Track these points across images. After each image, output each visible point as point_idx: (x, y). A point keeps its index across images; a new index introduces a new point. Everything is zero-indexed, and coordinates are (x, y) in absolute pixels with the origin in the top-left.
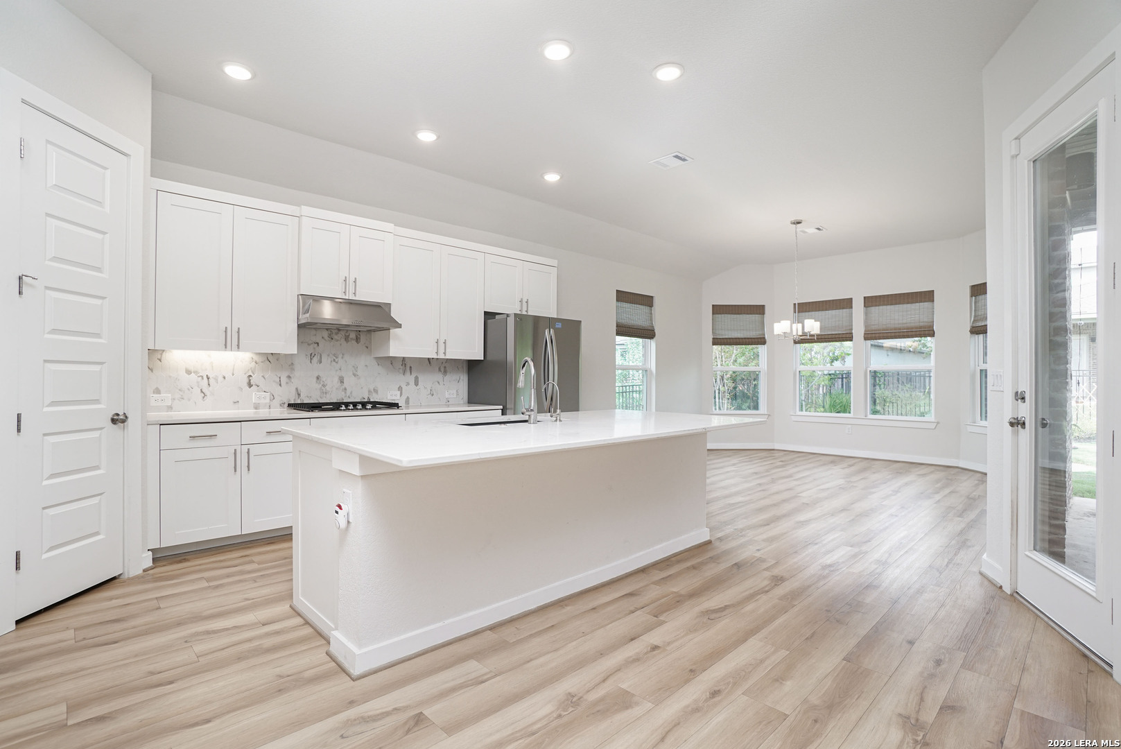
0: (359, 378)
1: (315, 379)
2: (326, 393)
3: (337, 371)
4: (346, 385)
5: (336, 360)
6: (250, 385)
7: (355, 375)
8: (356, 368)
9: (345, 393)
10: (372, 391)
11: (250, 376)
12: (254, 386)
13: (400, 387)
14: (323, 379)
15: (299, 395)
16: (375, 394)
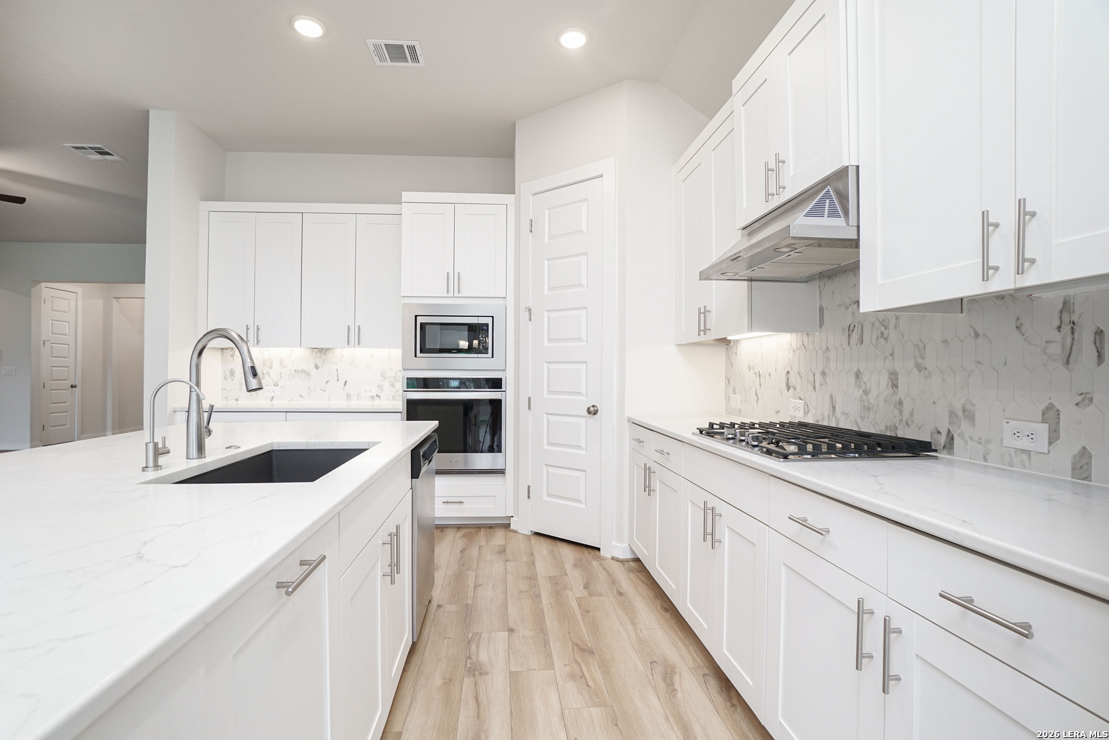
0: (929, 376)
1: (852, 378)
2: (869, 409)
3: (886, 358)
4: (902, 392)
5: (886, 334)
6: (788, 388)
7: (920, 368)
8: (921, 348)
9: (901, 412)
10: (960, 413)
11: (788, 372)
12: (792, 389)
13: (1051, 407)
14: (865, 378)
15: (834, 408)
16: (965, 425)
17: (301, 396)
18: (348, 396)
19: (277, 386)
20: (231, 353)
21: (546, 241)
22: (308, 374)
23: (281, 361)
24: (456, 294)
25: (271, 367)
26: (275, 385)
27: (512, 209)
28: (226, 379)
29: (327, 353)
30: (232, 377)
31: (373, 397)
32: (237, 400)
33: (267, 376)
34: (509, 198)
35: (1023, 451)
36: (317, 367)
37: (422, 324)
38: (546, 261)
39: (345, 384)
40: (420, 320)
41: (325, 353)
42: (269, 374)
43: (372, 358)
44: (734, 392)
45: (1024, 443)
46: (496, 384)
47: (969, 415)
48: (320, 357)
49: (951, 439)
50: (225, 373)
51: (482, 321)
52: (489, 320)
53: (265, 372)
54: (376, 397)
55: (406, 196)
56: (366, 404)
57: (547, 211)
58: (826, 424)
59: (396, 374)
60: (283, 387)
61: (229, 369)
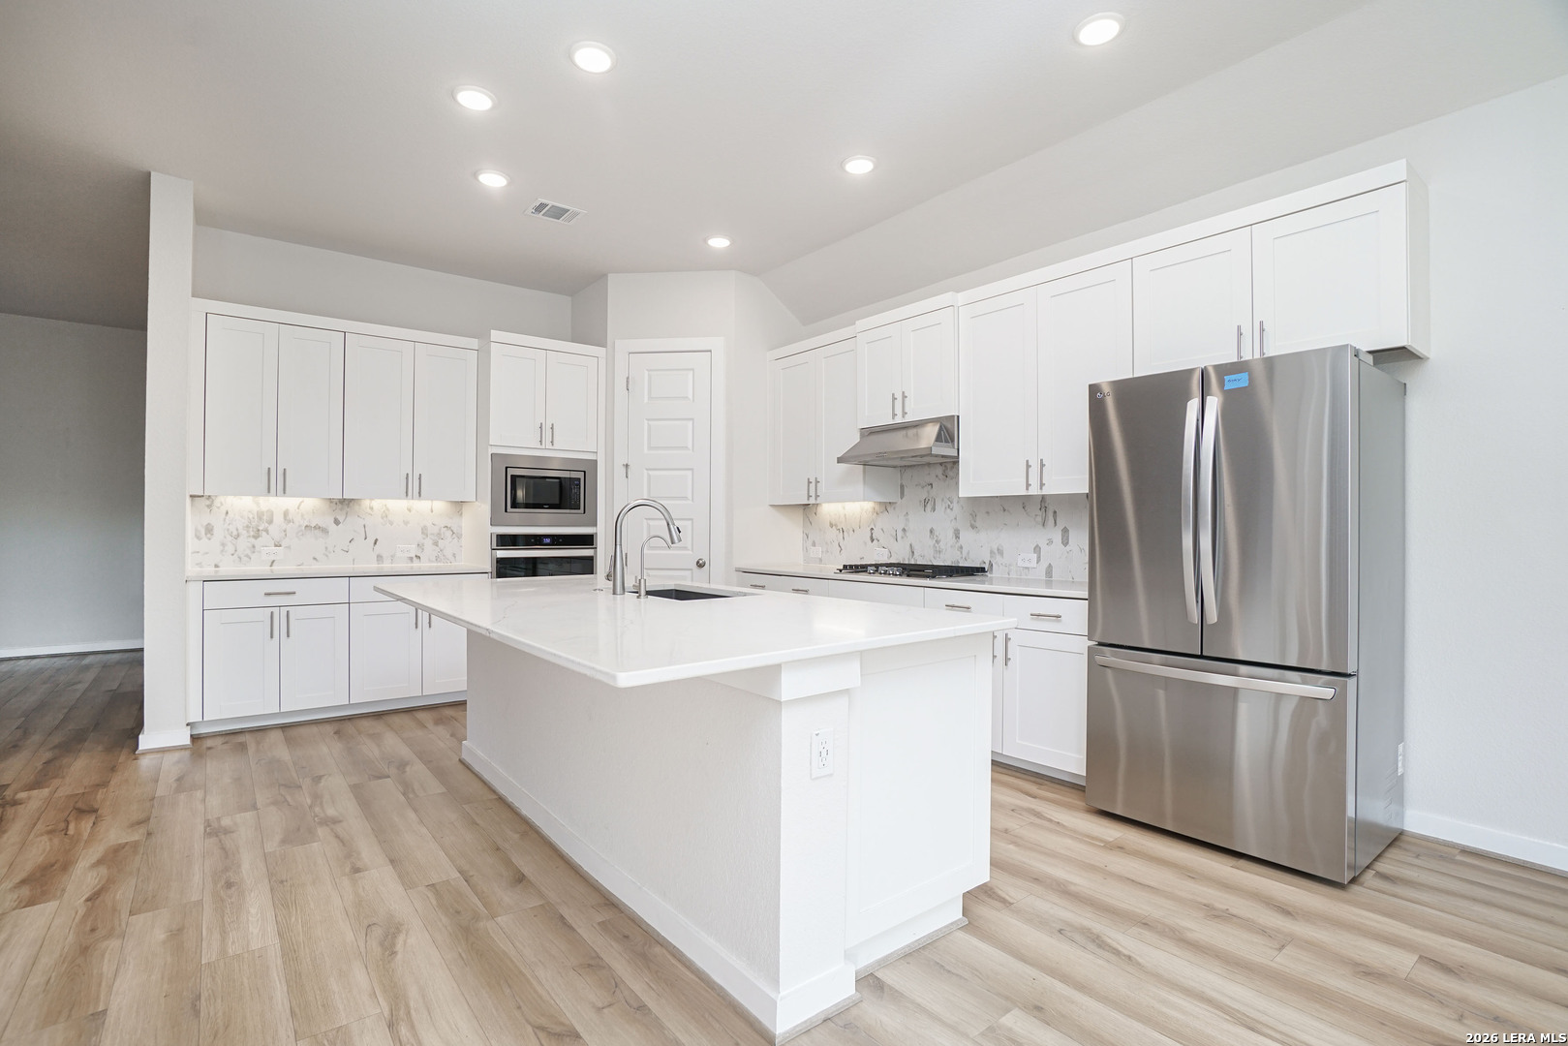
0: (978, 531)
1: (929, 533)
2: (939, 551)
3: (952, 521)
4: (962, 541)
5: (951, 506)
6: (872, 540)
7: (973, 527)
8: (974, 516)
9: (961, 552)
10: (996, 551)
11: (872, 529)
12: (875, 541)
13: (1037, 546)
14: (937, 533)
15: (913, 553)
16: (998, 557)
17: (315, 559)
18: (379, 558)
19: (280, 546)
20: (208, 502)
21: (646, 400)
22: (325, 531)
23: (286, 514)
24: (549, 446)
25: (270, 522)
26: (276, 546)
27: (602, 362)
28: (199, 538)
29: (351, 504)
30: (209, 535)
31: (411, 559)
32: (216, 566)
33: (264, 533)
34: (599, 351)
35: (1026, 568)
36: (337, 522)
37: (514, 477)
38: (646, 422)
39: (375, 543)
40: (511, 472)
41: (348, 505)
42: (267, 531)
43: (410, 510)
44: (814, 544)
45: (1027, 565)
46: (587, 540)
47: (1000, 552)
48: (341, 510)
49: (991, 565)
50: (196, 530)
51: (574, 475)
52: (581, 475)
53: (261, 528)
54: (415, 558)
55: (495, 335)
56: (402, 566)
57: (647, 373)
58: (907, 562)
59: (440, 530)
60: (289, 547)
61: (205, 524)
